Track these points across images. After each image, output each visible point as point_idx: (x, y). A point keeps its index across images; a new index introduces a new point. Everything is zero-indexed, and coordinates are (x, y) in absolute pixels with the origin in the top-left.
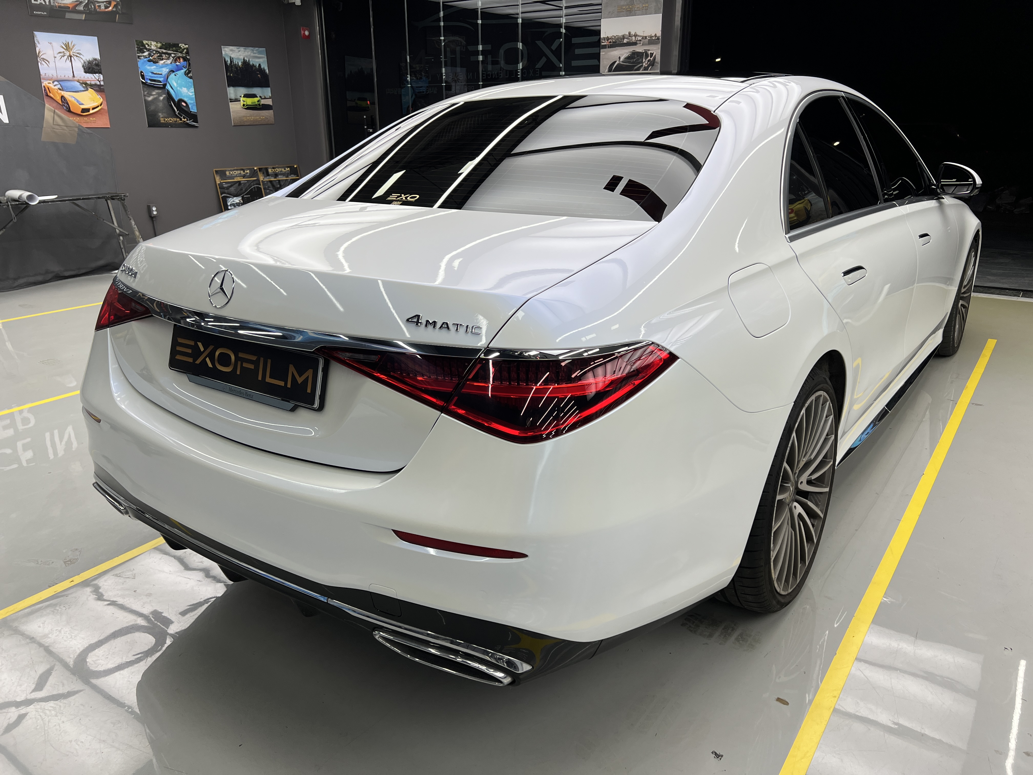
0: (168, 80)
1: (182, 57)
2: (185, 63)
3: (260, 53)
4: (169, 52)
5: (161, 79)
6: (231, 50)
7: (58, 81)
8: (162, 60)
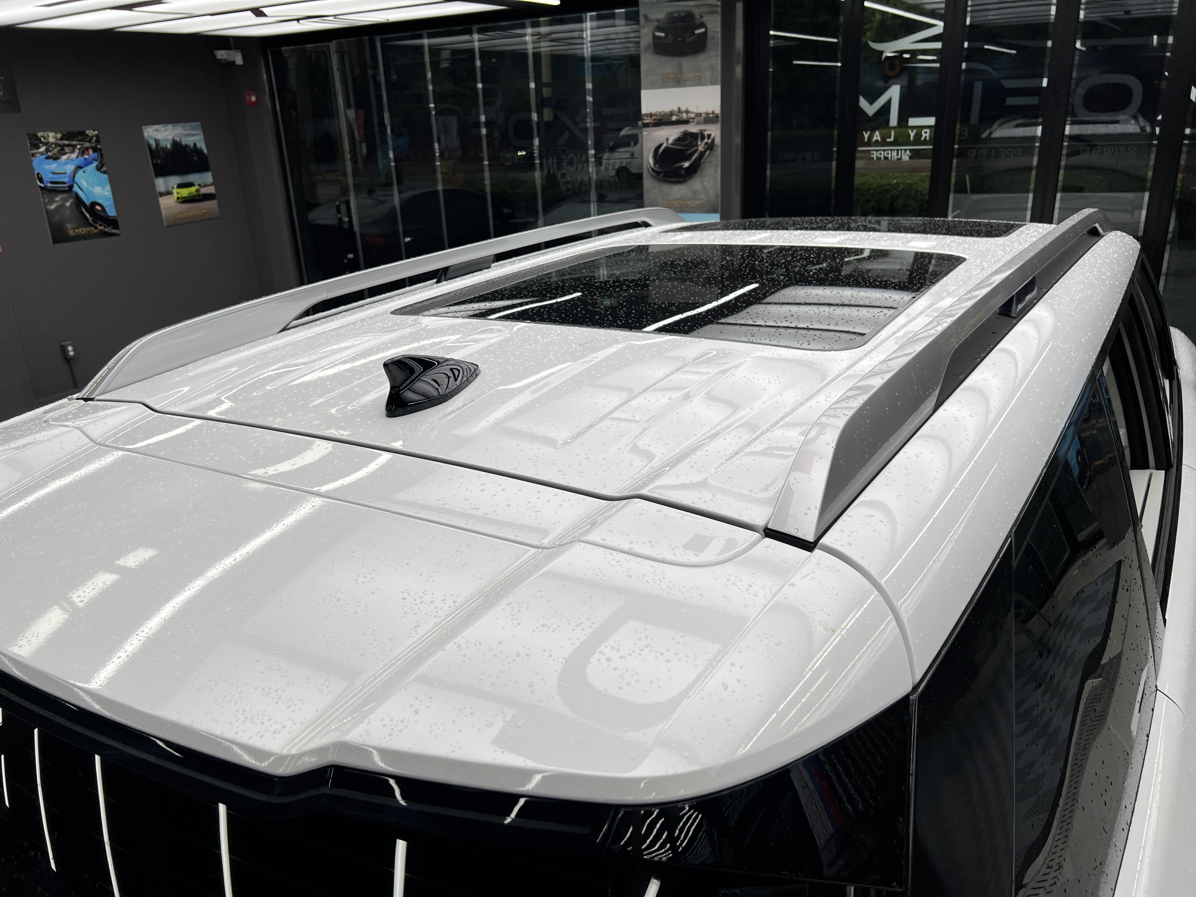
0: (76, 179)
1: (92, 148)
2: (95, 155)
3: (193, 128)
4: (74, 143)
5: (66, 180)
6: (156, 130)
8: (65, 154)
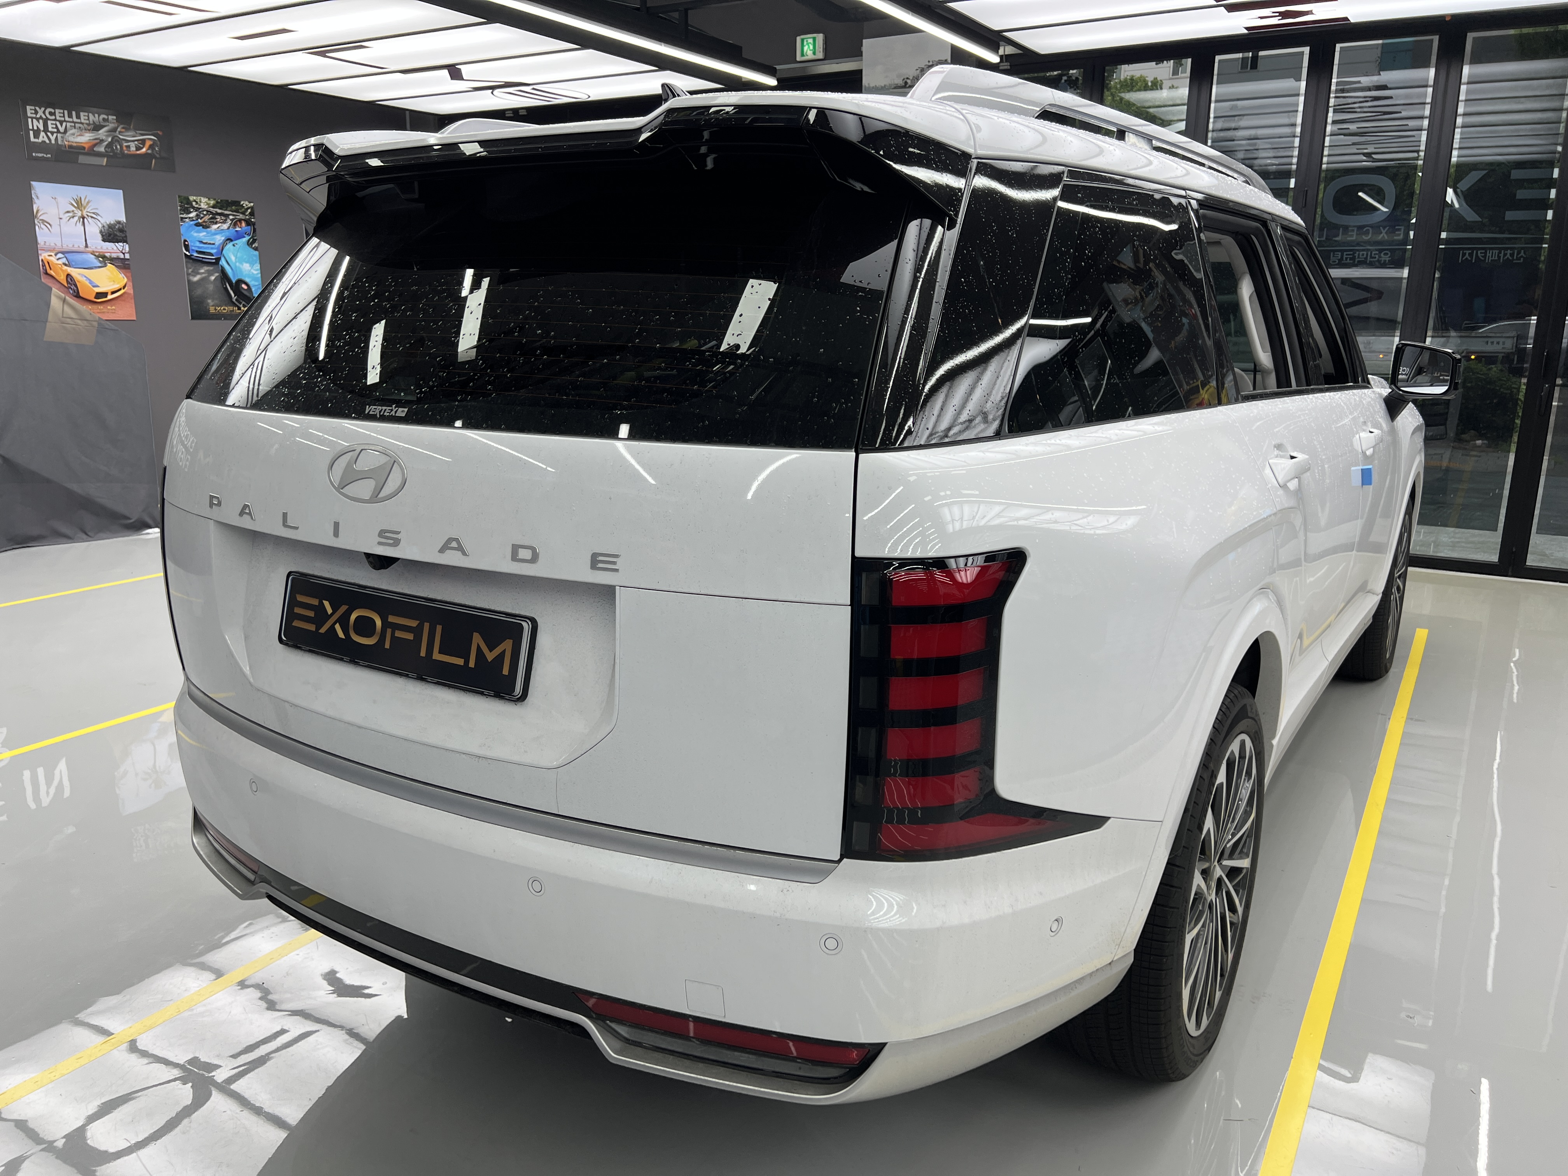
0: (224, 252)
1: (246, 221)
2: (249, 229)
4: (226, 212)
5: (213, 251)
7: (63, 253)
8: (216, 223)
